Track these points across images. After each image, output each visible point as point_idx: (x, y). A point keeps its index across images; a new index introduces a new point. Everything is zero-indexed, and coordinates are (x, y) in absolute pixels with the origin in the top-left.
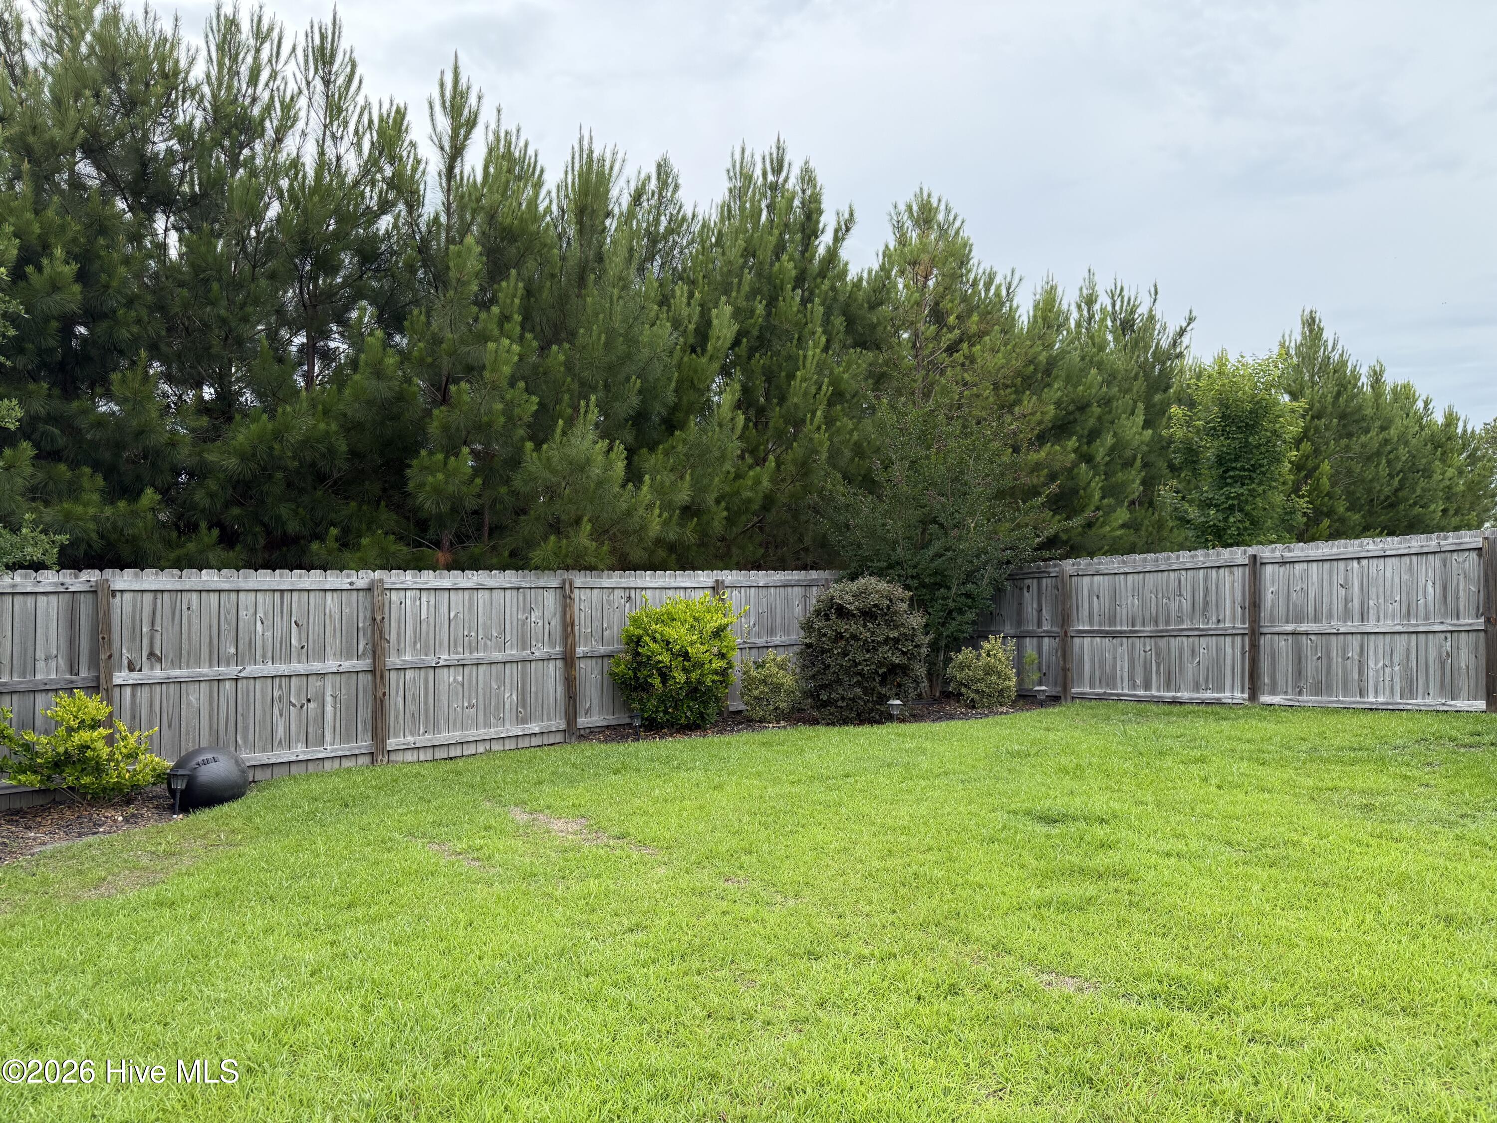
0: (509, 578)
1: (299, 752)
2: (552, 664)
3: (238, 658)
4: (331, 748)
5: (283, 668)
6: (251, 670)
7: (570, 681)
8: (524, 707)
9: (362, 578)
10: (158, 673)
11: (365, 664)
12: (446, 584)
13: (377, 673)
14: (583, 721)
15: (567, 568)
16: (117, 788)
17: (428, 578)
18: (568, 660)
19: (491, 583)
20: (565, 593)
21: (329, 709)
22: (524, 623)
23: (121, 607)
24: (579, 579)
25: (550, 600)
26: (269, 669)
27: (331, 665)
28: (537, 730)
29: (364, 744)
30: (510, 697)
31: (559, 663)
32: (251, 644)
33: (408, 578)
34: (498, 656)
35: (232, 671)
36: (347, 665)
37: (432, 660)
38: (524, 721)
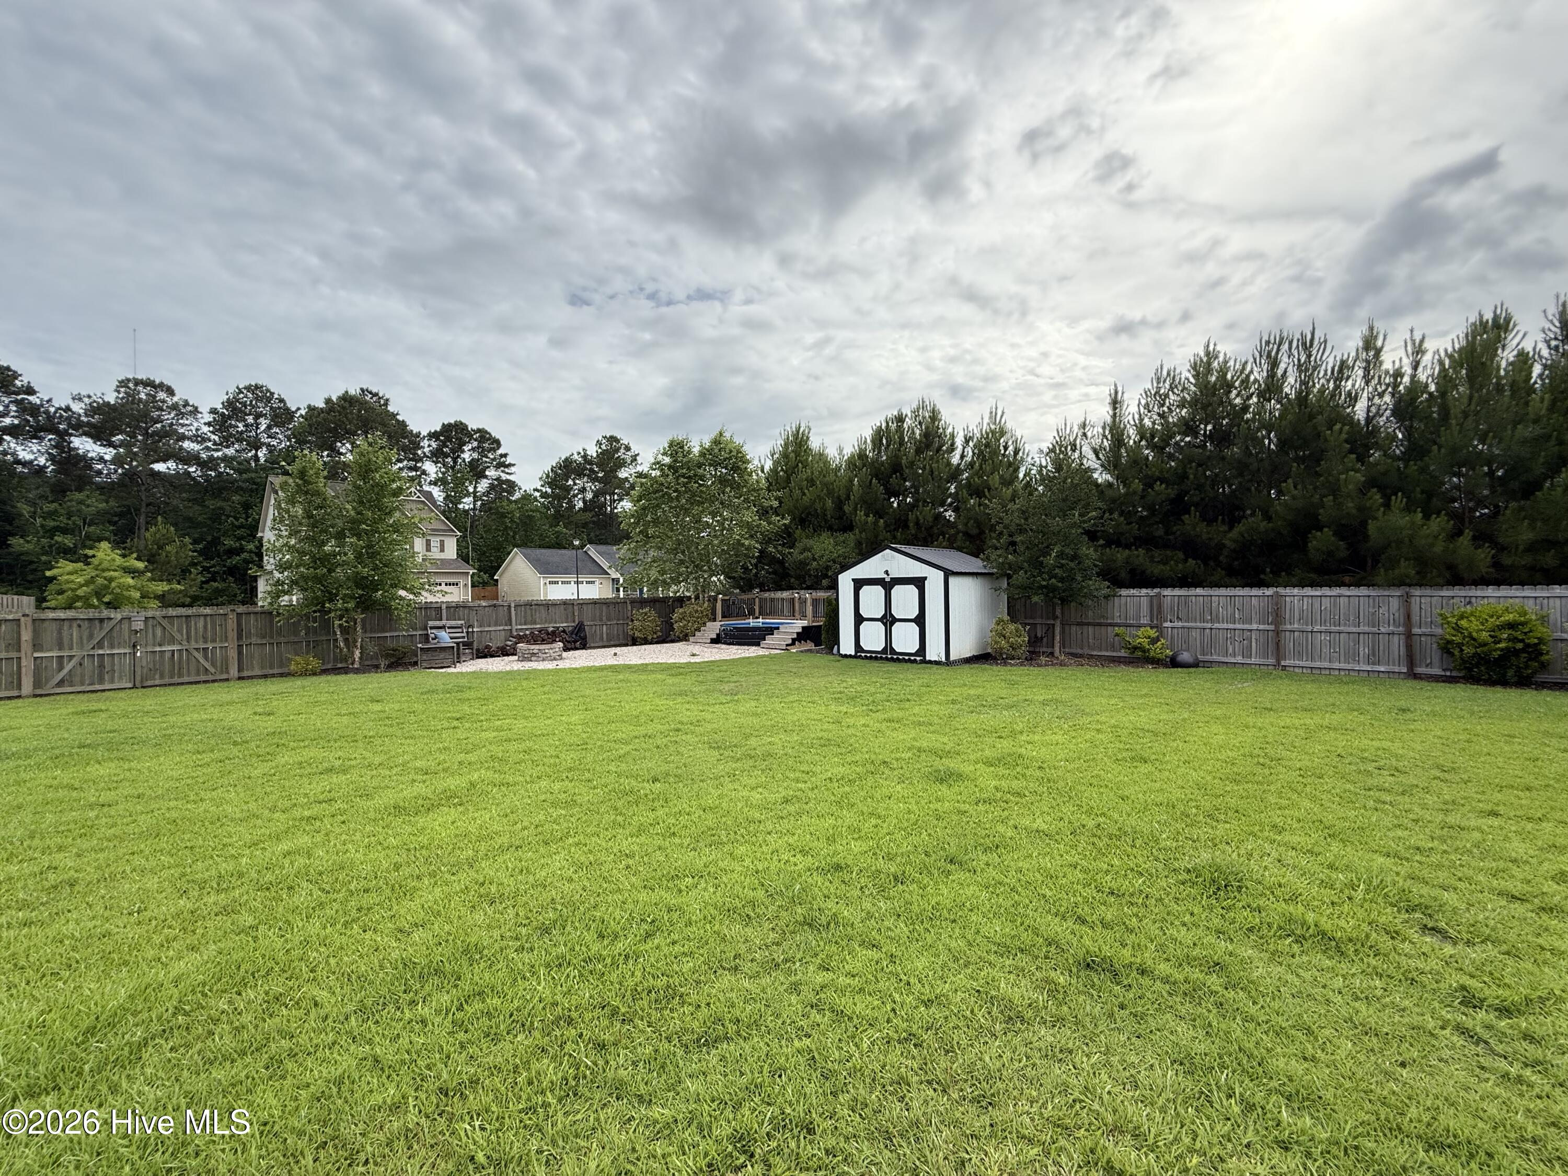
0: (1363, 591)
1: (1239, 659)
2: (1396, 638)
3: (1212, 621)
4: (1253, 660)
5: (1231, 626)
6: (1216, 625)
7: (1409, 647)
8: (1374, 655)
9: (1269, 592)
10: (1180, 624)
11: (1272, 627)
12: (1318, 593)
13: (1277, 632)
14: (1419, 670)
15: (1410, 585)
16: (1153, 658)
17: (1308, 591)
18: (1409, 636)
19: (1348, 593)
20: (1407, 599)
21: (1254, 644)
22: (1374, 614)
23: (1167, 602)
24: (1417, 592)
25: (1395, 603)
26: (1225, 626)
27: (1255, 626)
28: (1382, 669)
29: (1272, 661)
30: (1364, 651)
31: (1402, 637)
32: (1217, 616)
33: (1296, 591)
34: (1354, 630)
35: (1209, 625)
36: (1261, 627)
37: (1310, 628)
38: (1374, 664)
